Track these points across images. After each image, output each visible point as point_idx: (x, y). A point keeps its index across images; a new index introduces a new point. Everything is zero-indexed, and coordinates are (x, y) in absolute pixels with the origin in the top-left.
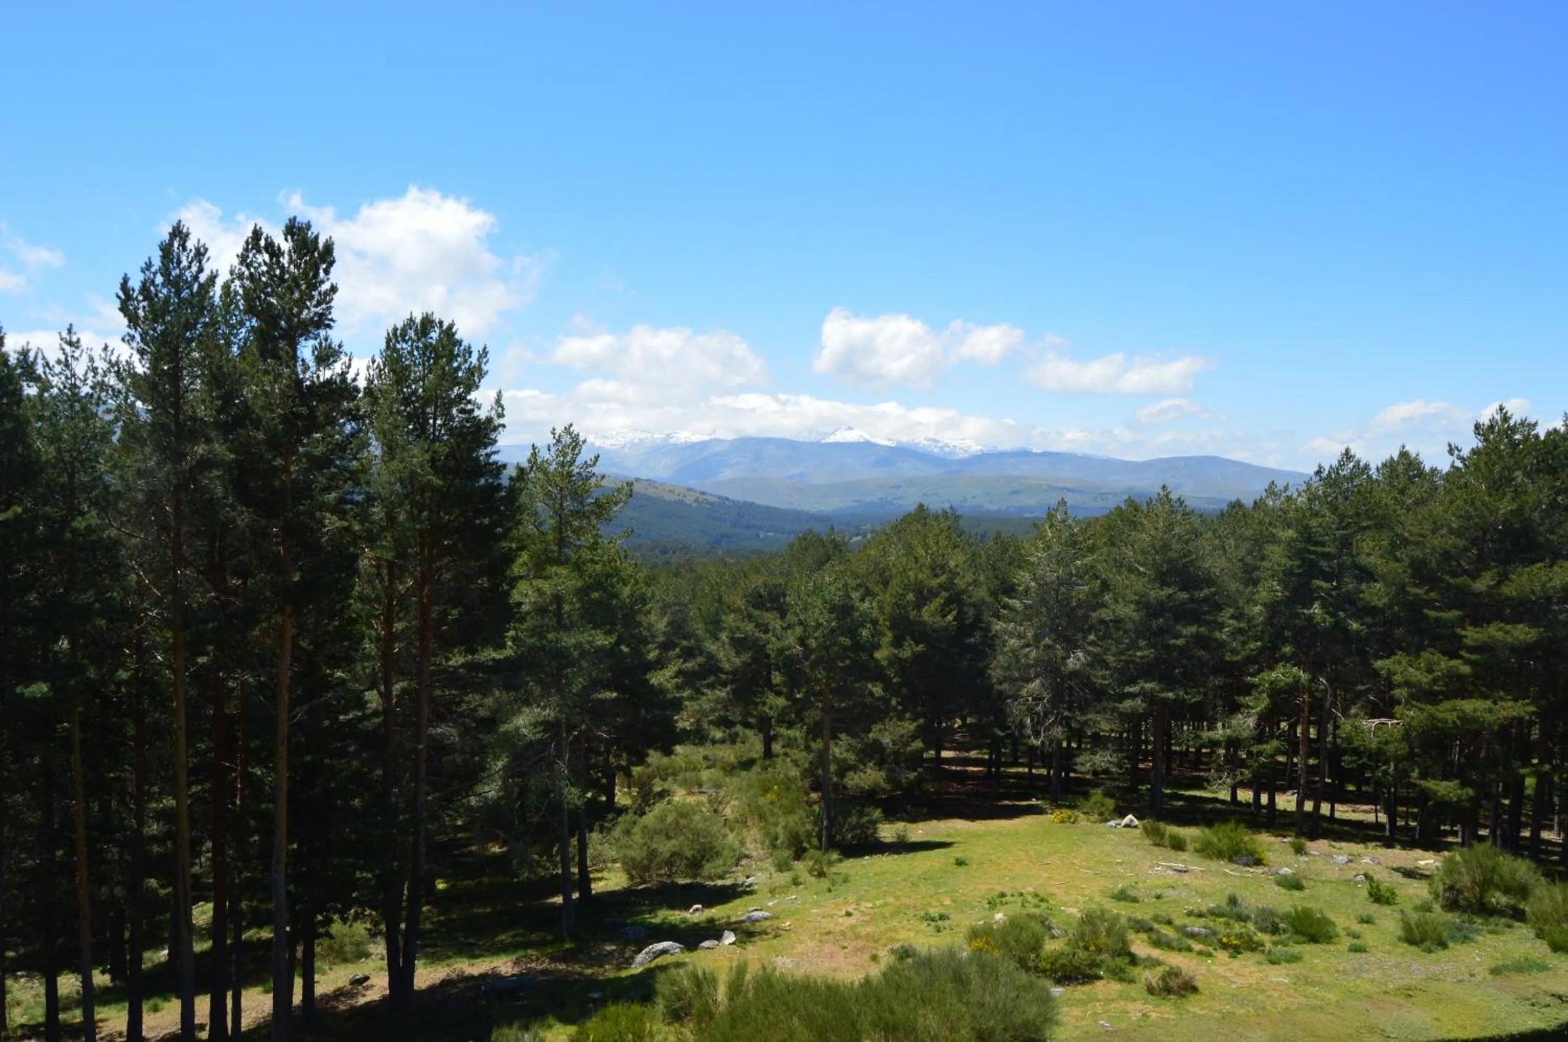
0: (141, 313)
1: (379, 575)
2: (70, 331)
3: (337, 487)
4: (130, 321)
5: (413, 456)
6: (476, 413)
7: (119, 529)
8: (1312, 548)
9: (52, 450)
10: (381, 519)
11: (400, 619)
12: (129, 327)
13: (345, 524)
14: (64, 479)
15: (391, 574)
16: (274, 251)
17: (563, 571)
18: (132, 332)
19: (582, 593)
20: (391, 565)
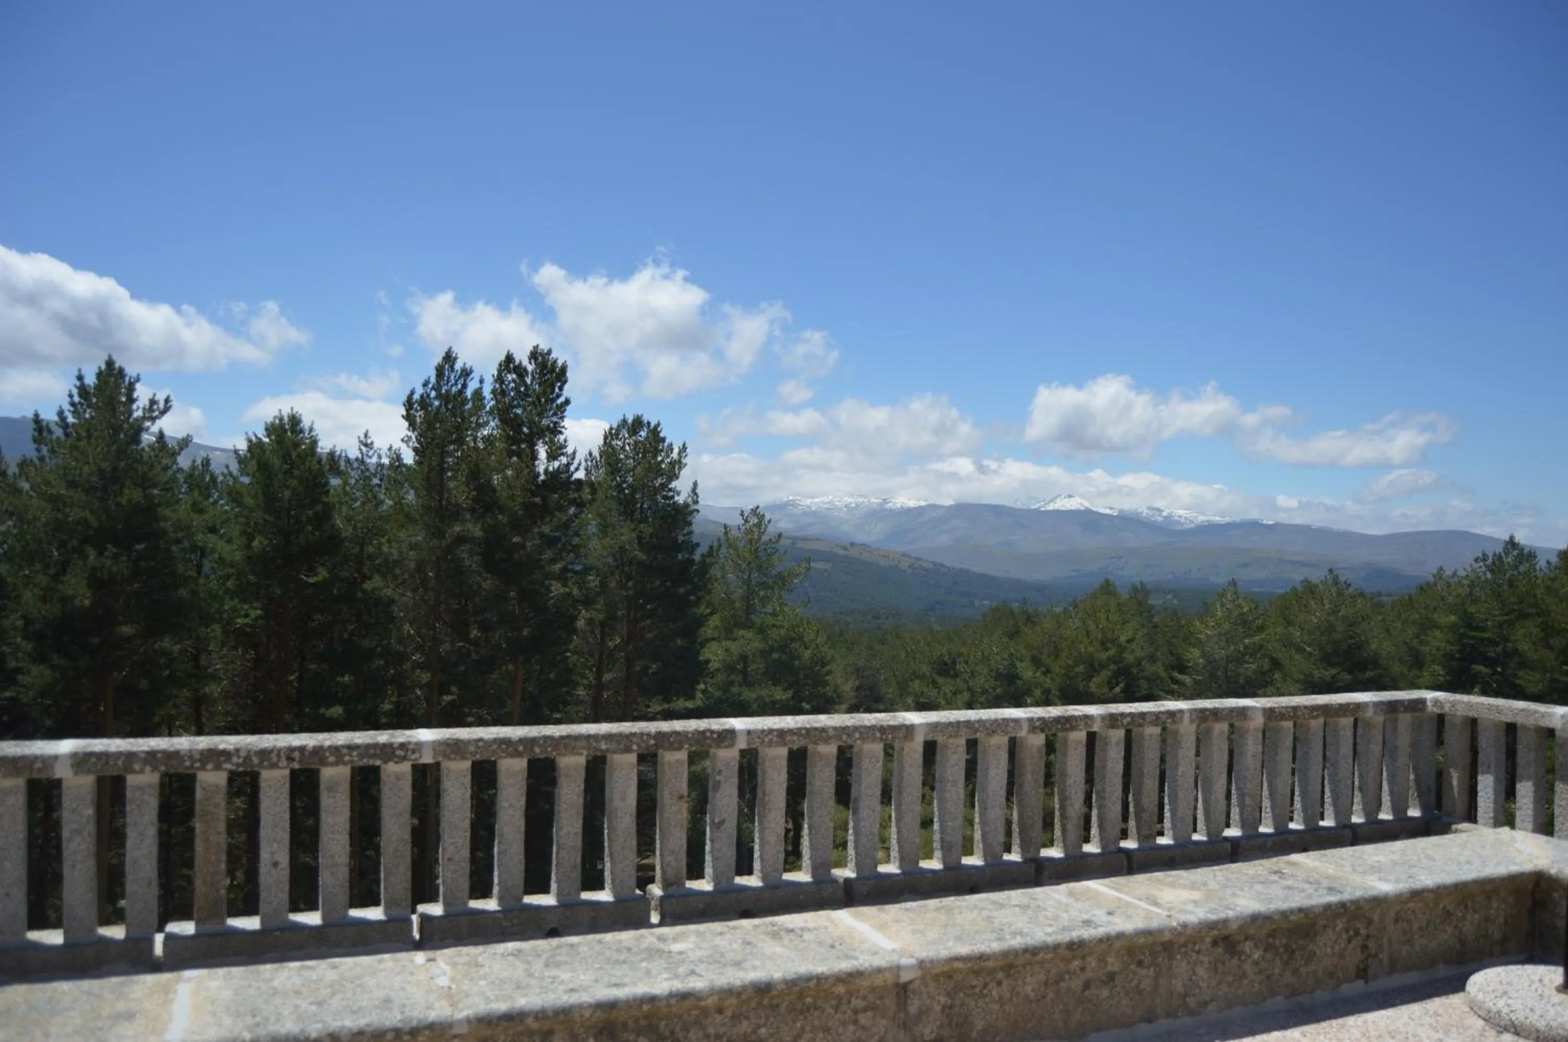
0: (418, 420)
1: (592, 632)
2: (366, 436)
3: (562, 559)
4: (410, 425)
5: (622, 534)
6: (676, 498)
7: (394, 590)
8: (1472, 634)
9: (350, 529)
10: (596, 586)
11: (610, 671)
12: (409, 429)
13: (567, 590)
14: (357, 550)
15: (602, 633)
16: (520, 371)
17: (749, 634)
18: (410, 434)
19: (765, 653)
20: (602, 624)
